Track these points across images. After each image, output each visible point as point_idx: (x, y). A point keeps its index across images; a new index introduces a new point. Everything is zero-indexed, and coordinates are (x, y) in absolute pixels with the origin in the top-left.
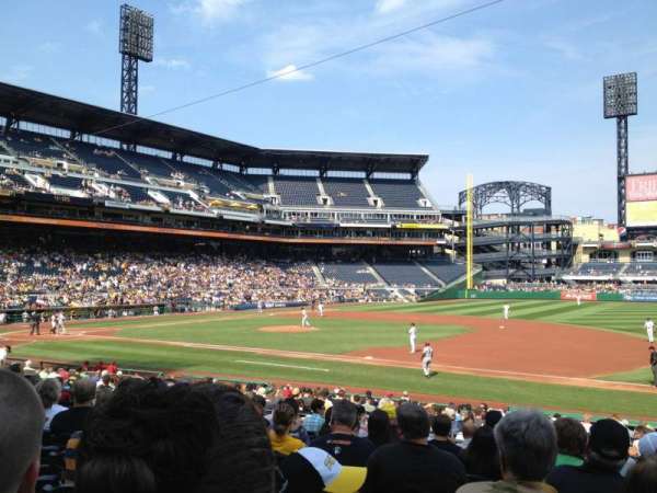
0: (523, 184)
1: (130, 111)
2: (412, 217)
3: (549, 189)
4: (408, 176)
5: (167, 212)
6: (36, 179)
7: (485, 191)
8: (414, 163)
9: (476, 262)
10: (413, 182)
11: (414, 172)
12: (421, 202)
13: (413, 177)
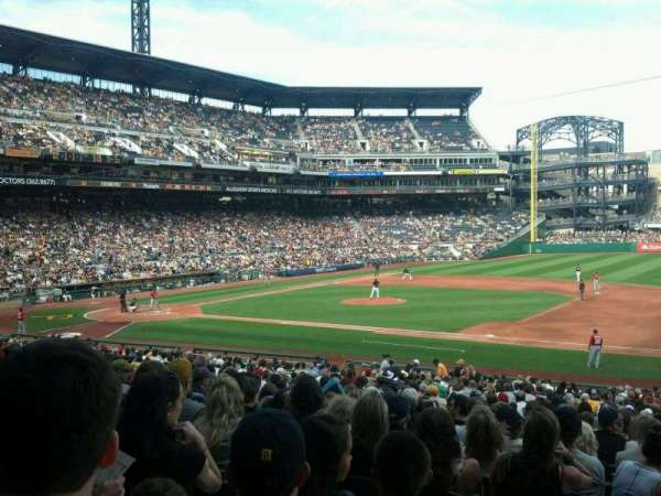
0: (592, 119)
1: (142, 50)
2: (465, 160)
3: (621, 124)
4: (456, 112)
5: (198, 167)
6: (58, 136)
7: (547, 127)
8: (463, 97)
9: (540, 210)
10: (462, 119)
11: (464, 107)
12: (474, 143)
13: (462, 112)
